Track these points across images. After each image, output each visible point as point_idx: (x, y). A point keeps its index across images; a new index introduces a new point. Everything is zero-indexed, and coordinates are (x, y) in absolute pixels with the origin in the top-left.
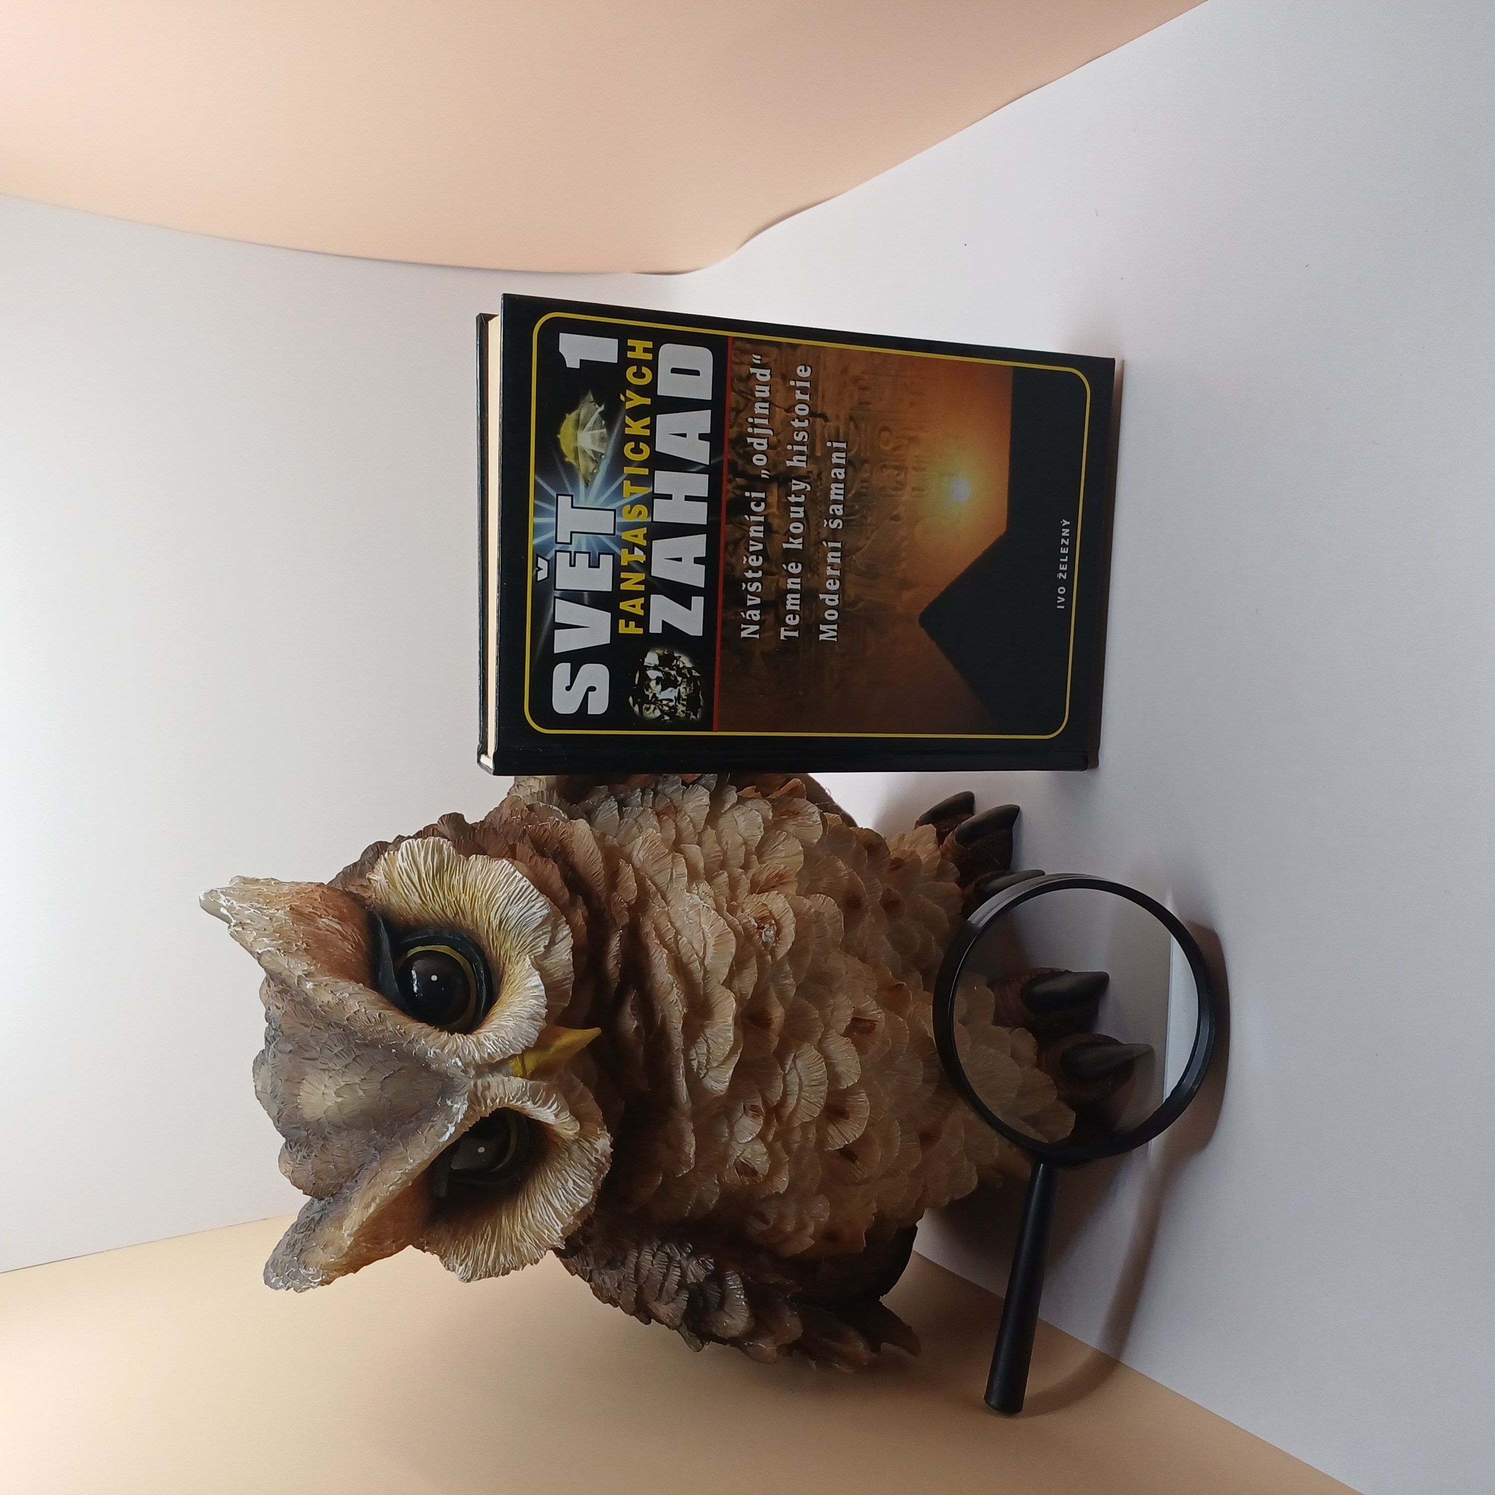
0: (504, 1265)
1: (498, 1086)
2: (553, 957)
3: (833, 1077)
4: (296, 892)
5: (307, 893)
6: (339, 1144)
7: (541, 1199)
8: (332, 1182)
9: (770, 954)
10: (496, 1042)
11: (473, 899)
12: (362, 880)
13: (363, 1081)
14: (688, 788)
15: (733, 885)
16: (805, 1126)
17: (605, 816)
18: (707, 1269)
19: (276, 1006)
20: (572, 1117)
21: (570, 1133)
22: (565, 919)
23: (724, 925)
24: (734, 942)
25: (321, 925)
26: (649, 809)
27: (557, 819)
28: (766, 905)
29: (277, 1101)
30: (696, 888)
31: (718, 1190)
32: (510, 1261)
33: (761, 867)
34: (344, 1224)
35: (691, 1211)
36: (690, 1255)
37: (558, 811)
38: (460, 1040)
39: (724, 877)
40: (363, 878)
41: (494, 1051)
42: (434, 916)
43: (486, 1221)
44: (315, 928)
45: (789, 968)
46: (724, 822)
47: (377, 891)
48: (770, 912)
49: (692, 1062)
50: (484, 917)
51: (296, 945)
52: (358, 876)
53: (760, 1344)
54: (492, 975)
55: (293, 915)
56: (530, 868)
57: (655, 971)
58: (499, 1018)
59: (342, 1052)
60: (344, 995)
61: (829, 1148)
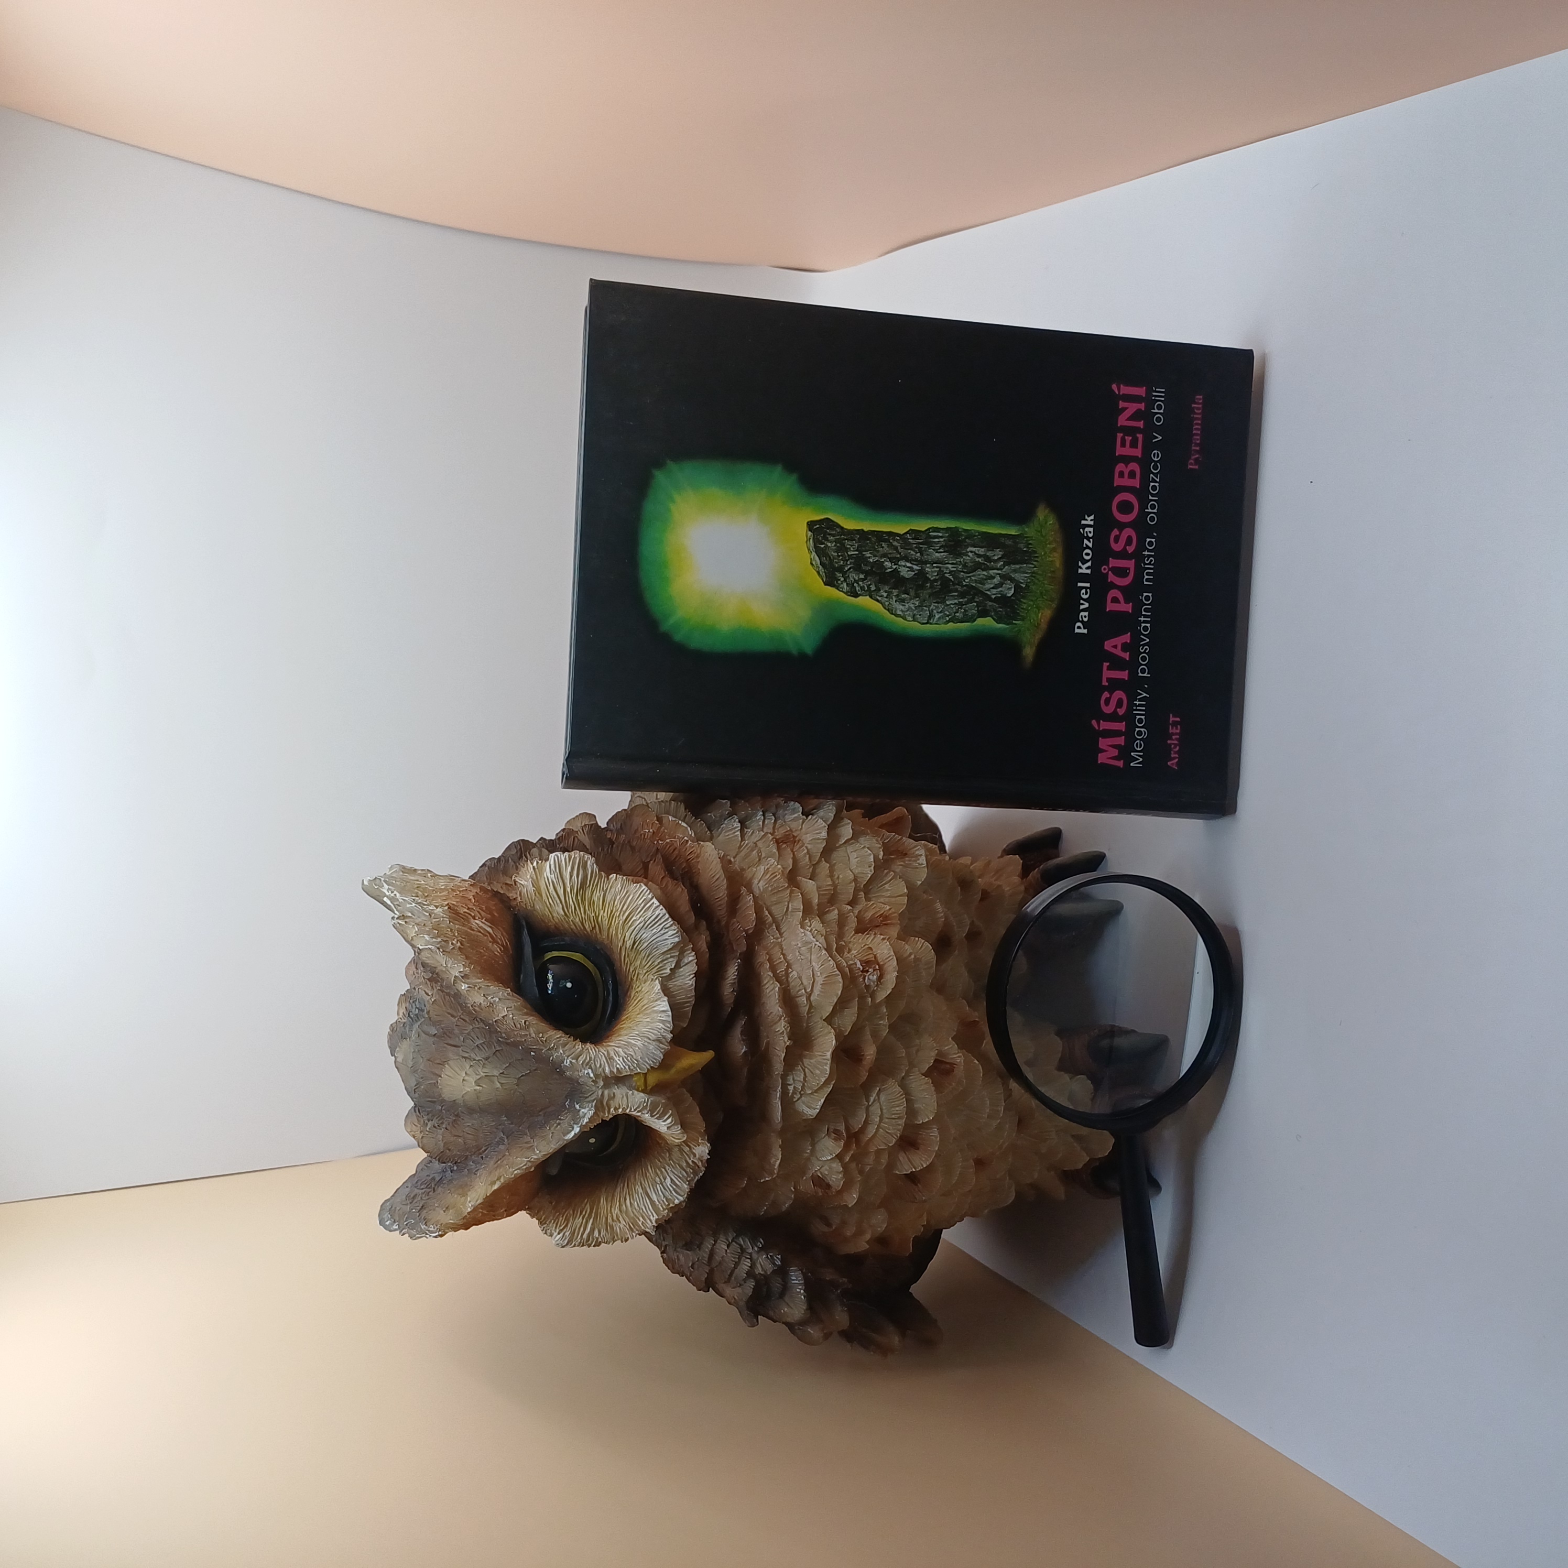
0: (597, 1239)
1: (623, 1097)
2: (676, 979)
3: (911, 1112)
4: (452, 890)
5: (462, 891)
6: (468, 1122)
7: (640, 1190)
8: (458, 1153)
9: (871, 997)
10: (625, 1060)
11: (611, 917)
12: (505, 877)
13: (501, 1075)
14: (807, 817)
15: (842, 922)
16: (878, 1152)
17: (728, 835)
18: (774, 1264)
19: (425, 991)
20: (682, 1130)
21: (677, 1141)
22: (692, 946)
23: (833, 966)
24: (841, 985)
25: (474, 926)
26: (770, 835)
27: (686, 838)
28: (870, 948)
29: (416, 1075)
30: (809, 924)
31: (793, 1196)
32: (603, 1236)
33: (867, 905)
34: (469, 1193)
35: (765, 1210)
36: (761, 1249)
37: (686, 828)
38: (593, 1053)
39: (834, 915)
40: (507, 876)
41: (623, 1068)
42: (573, 927)
43: (586, 1200)
44: (468, 928)
45: (885, 1010)
46: (838, 855)
47: (523, 894)
48: (875, 957)
49: (789, 1087)
50: (620, 936)
51: (452, 944)
52: (503, 874)
53: (809, 1330)
54: (619, 987)
55: (450, 914)
56: (661, 889)
57: (764, 1000)
58: (626, 1035)
59: (483, 1045)
60: (494, 999)
61: (897, 1172)
